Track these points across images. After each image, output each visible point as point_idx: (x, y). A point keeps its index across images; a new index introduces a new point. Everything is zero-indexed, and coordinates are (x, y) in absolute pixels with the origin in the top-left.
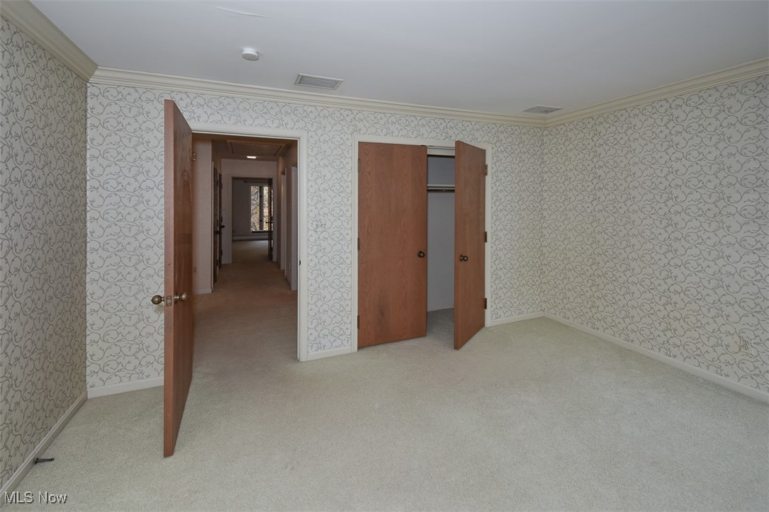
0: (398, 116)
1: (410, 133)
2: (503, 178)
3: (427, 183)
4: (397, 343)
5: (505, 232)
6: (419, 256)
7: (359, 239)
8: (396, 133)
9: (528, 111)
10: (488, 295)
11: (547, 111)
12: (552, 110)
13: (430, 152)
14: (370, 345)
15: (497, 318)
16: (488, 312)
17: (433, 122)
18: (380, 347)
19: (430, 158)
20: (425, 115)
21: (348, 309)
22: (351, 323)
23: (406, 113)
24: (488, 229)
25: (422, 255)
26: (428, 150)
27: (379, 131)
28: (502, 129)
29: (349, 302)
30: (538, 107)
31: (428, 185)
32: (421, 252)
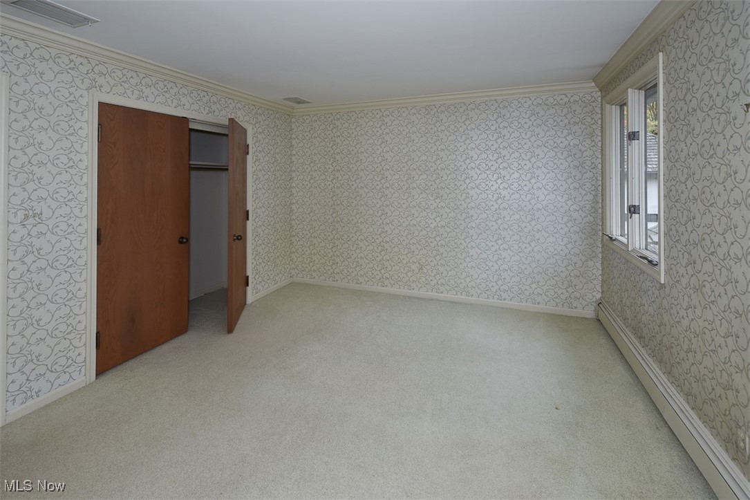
0: (154, 79)
1: (169, 101)
2: (262, 158)
3: (189, 160)
4: (153, 351)
5: (263, 209)
6: (181, 242)
7: (98, 230)
8: (151, 98)
9: (285, 99)
10: (249, 273)
11: (299, 102)
12: (304, 102)
13: (192, 126)
14: (114, 365)
15: (257, 293)
16: (249, 289)
17: (195, 93)
18: (131, 363)
19: (192, 133)
20: (187, 84)
21: (81, 327)
22: (85, 345)
23: (165, 77)
24: (250, 207)
25: (184, 240)
26: (190, 123)
27: (129, 93)
28: (260, 111)
29: (83, 318)
30: (296, 98)
31: (191, 163)
32: (182, 238)
